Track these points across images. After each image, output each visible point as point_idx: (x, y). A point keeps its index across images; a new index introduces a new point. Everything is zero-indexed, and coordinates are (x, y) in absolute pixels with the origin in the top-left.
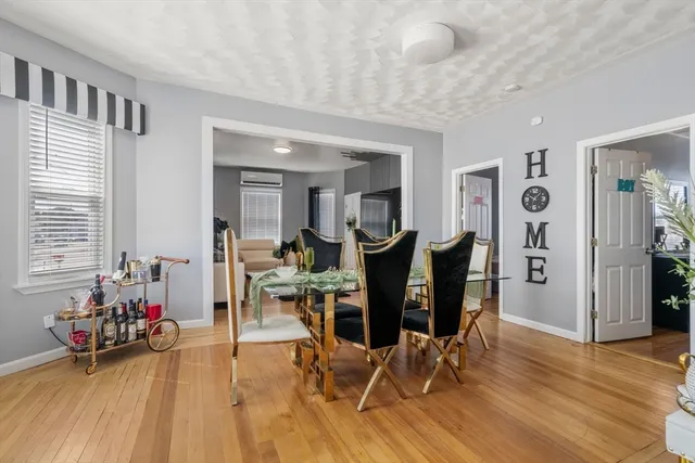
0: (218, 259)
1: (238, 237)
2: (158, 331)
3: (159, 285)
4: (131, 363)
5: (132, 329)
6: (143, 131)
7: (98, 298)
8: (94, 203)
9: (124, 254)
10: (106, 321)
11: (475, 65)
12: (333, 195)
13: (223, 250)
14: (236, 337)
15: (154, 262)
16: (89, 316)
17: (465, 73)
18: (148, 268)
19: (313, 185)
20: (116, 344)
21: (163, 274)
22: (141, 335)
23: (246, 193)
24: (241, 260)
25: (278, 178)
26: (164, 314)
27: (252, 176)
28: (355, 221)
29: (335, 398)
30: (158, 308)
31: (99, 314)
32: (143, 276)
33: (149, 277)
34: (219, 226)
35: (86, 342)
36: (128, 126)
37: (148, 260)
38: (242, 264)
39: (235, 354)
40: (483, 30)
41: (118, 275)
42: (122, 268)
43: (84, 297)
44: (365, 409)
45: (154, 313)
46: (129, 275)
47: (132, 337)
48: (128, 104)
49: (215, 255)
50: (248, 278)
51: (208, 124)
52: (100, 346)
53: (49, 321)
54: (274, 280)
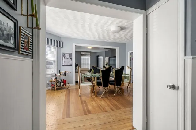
0: (76, 72)
1: (80, 68)
2: (66, 85)
3: (66, 76)
4: (61, 90)
5: (61, 84)
6: (62, 47)
7: (56, 78)
8: (54, 61)
9: (60, 71)
10: (57, 83)
11: (127, 32)
12: (102, 57)
13: (77, 70)
14: (80, 85)
15: (65, 72)
16: (55, 81)
17: (126, 33)
18: (64, 73)
19: (98, 55)
20: (59, 87)
21: (66, 75)
22: (63, 86)
23: (82, 58)
24: (81, 72)
25: (89, 53)
26: (67, 82)
27: (83, 53)
28: (107, 64)
29: (97, 96)
30: (65, 81)
31: (56, 81)
32: (63, 75)
33: (64, 75)
34: (77, 65)
35: (54, 86)
36: (60, 47)
37: (64, 72)
38: (81, 73)
39: (80, 88)
40: (126, 27)
41: (59, 74)
42: (59, 73)
43: (54, 78)
44: (102, 98)
45: (65, 82)
46: (60, 75)
47: (61, 86)
48: (60, 42)
49: (76, 71)
50: (82, 75)
51: (74, 45)
52: (57, 87)
53: (48, 82)
54: (86, 75)
